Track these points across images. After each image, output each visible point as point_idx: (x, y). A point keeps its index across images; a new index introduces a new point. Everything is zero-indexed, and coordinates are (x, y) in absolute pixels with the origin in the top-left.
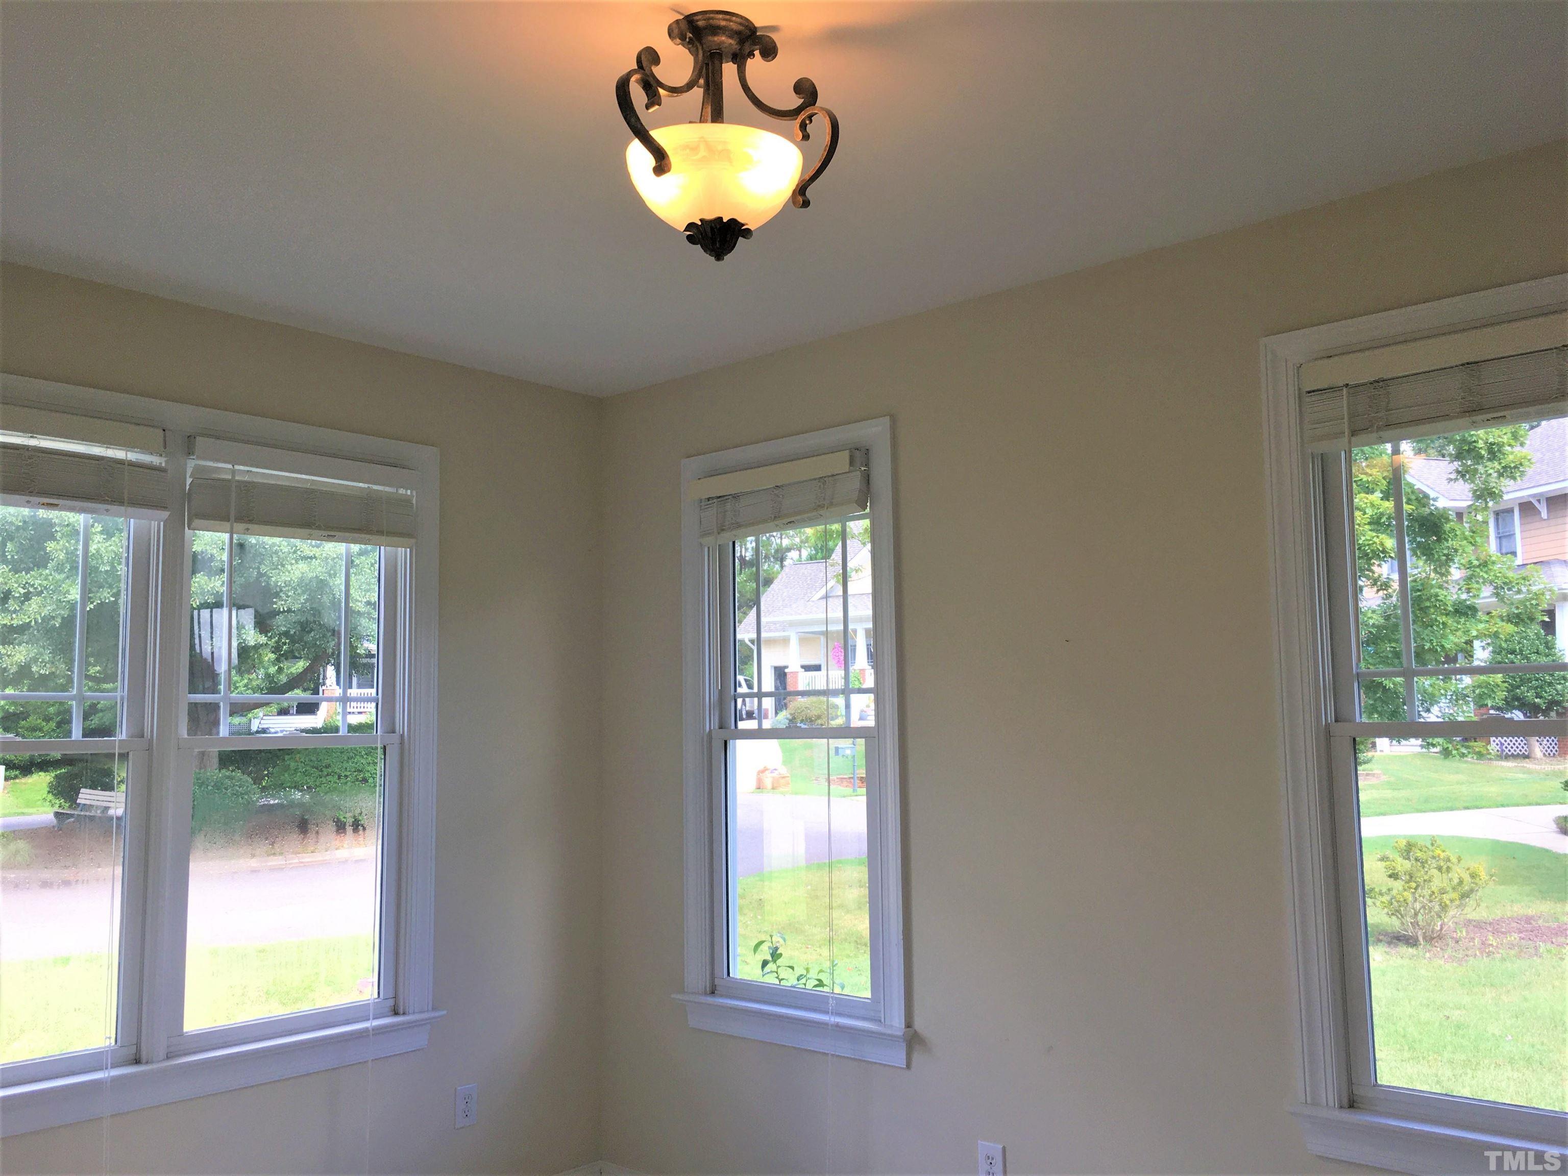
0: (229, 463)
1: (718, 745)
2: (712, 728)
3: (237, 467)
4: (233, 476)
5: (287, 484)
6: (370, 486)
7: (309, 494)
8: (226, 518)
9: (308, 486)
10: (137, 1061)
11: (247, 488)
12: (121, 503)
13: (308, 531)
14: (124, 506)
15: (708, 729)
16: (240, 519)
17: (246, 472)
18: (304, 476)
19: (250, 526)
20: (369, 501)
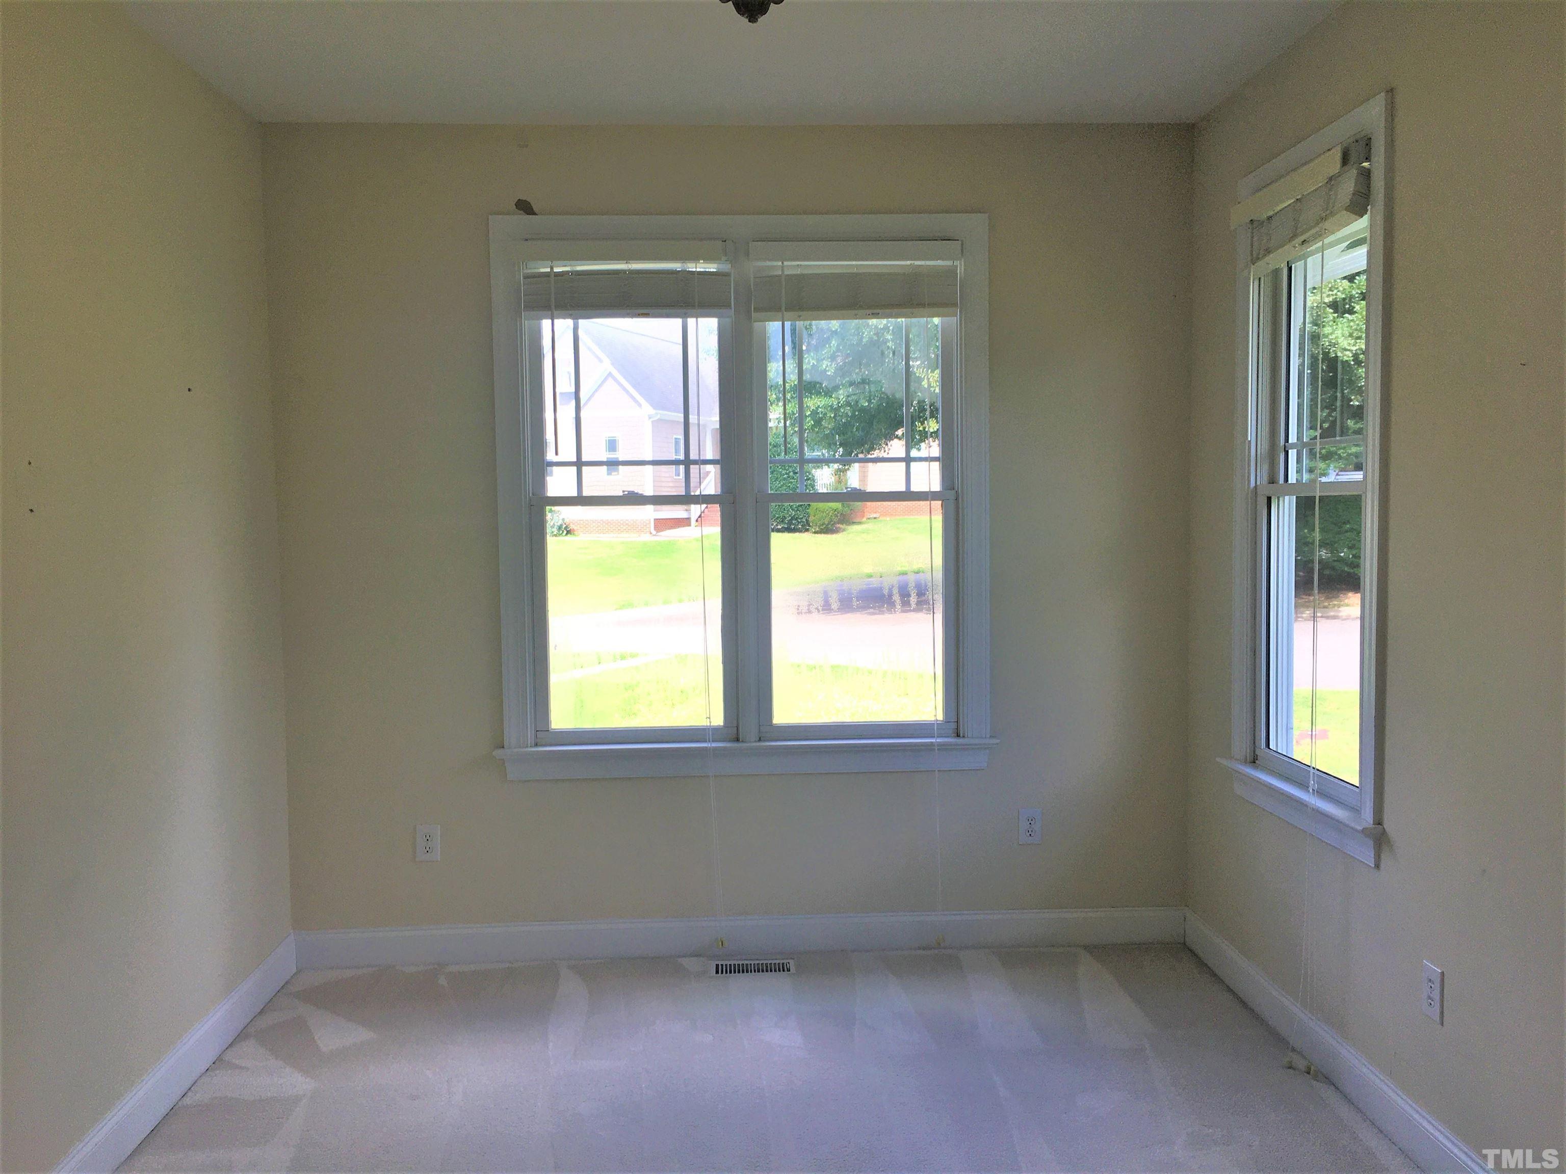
0: (778, 260)
1: (1263, 502)
2: (1258, 483)
3: (786, 263)
4: (783, 271)
5: (841, 271)
6: (912, 262)
7: (854, 280)
8: (779, 309)
9: (855, 270)
10: (737, 740)
11: (799, 280)
12: (693, 306)
13: (854, 312)
14: (695, 309)
15: (1253, 484)
16: (791, 308)
17: (794, 267)
18: (854, 263)
19: (801, 313)
20: (913, 278)
